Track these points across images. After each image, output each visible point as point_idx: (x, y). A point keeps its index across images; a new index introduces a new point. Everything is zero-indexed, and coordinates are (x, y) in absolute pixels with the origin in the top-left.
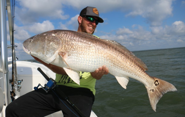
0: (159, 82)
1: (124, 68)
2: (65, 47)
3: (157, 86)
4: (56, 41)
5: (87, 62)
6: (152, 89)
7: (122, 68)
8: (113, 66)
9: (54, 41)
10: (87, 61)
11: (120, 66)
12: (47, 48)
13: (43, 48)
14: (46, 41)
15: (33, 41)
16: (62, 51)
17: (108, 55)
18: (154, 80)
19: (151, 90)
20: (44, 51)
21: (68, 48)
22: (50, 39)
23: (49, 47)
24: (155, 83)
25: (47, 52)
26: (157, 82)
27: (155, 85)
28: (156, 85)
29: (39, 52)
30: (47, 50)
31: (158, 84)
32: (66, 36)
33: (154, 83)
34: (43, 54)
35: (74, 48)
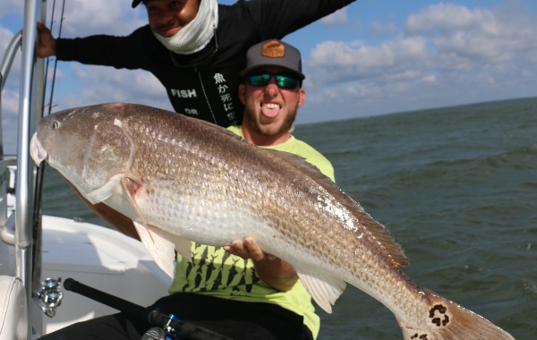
0: (447, 313)
1: (317, 247)
2: (140, 167)
3: (442, 326)
4: (119, 144)
5: (199, 218)
6: (420, 333)
7: (308, 247)
8: (281, 237)
9: (114, 144)
10: (198, 215)
11: (302, 241)
12: (90, 160)
13: (82, 157)
14: (93, 139)
15: (60, 129)
16: (131, 176)
17: (266, 202)
18: (430, 303)
19: (416, 336)
20: (82, 168)
21: (149, 170)
22: (104, 135)
23: (97, 157)
24: (432, 314)
25: (91, 170)
26: (443, 312)
27: (434, 321)
28: (436, 321)
29: (69, 164)
30: (91, 167)
31: (447, 320)
32: (150, 132)
33: (429, 314)
34: (80, 173)
35: (165, 173)
